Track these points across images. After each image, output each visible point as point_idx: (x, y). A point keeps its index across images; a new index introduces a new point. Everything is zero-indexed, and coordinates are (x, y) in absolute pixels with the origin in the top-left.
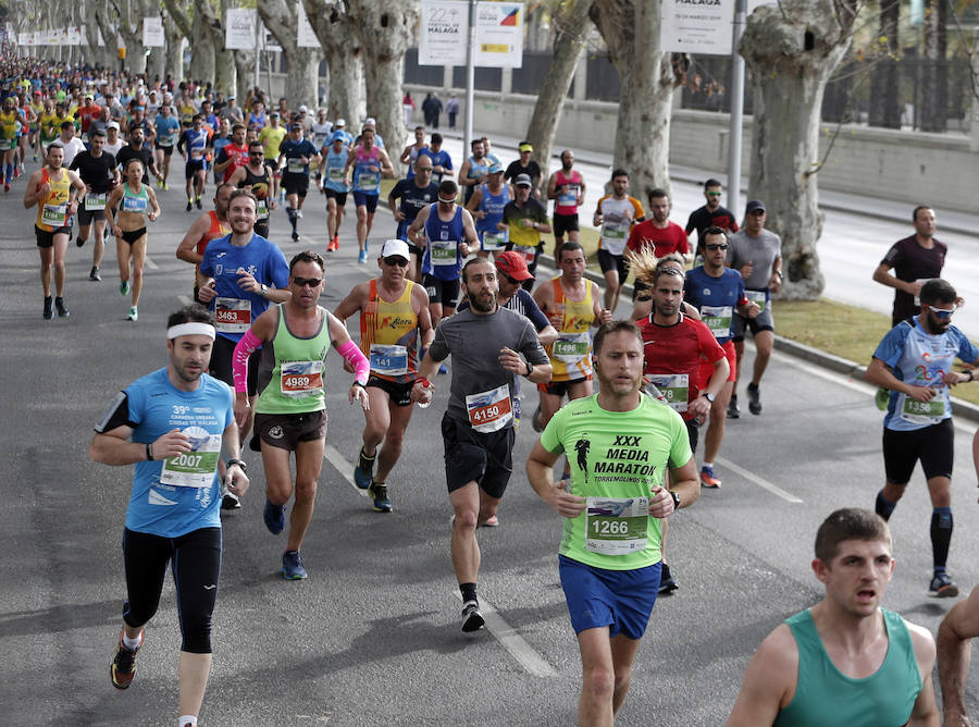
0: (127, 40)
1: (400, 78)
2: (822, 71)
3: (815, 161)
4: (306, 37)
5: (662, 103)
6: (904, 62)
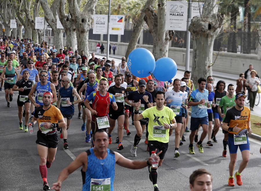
0: (5, 26)
1: (87, 38)
2: (213, 36)
3: (211, 63)
4: (59, 25)
5: (166, 45)
6: (238, 33)
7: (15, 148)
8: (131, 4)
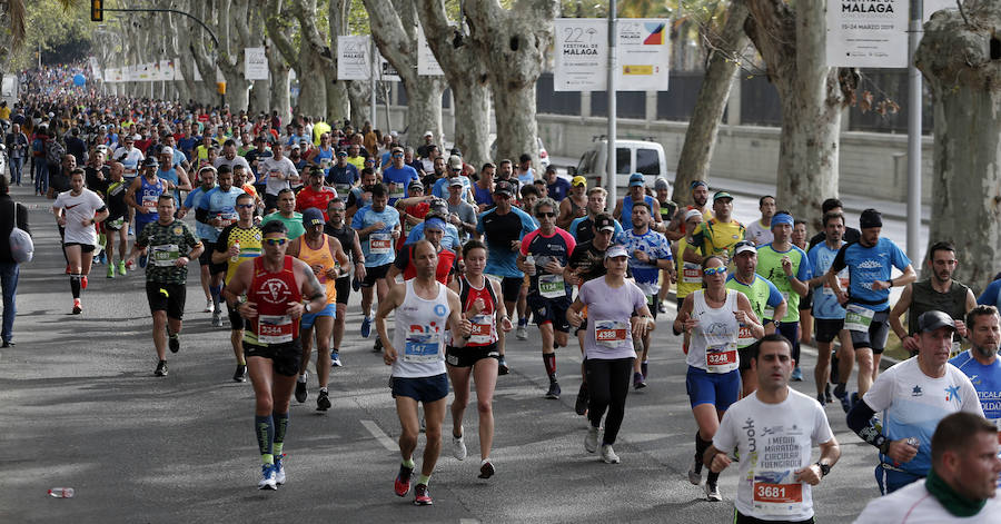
0: (226, 74)
1: (533, 107)
4: (427, 64)
5: (829, 125)
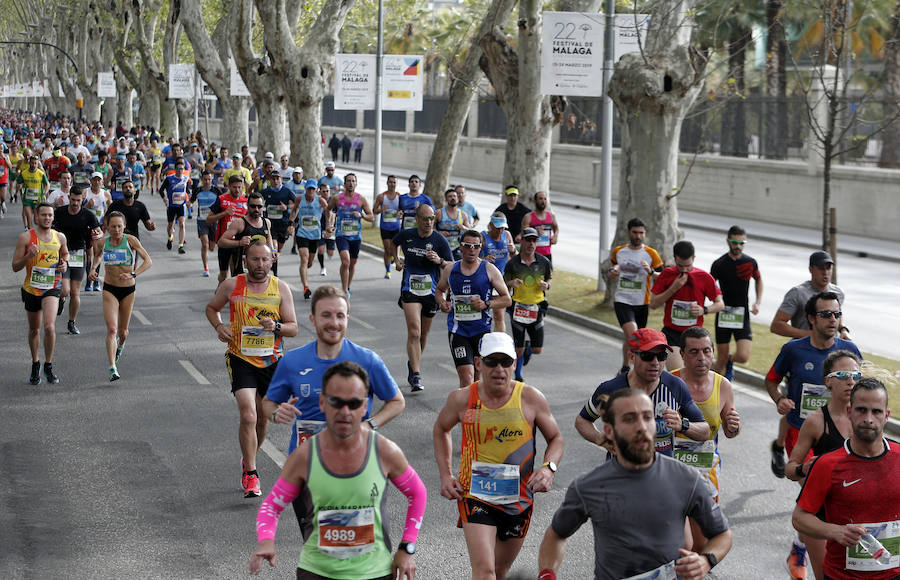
0: (84, 92)
1: (318, 121)
2: (679, 109)
3: (675, 186)
4: (238, 87)
5: (543, 138)
6: (749, 100)
7: (116, 439)
8: (441, 23)
